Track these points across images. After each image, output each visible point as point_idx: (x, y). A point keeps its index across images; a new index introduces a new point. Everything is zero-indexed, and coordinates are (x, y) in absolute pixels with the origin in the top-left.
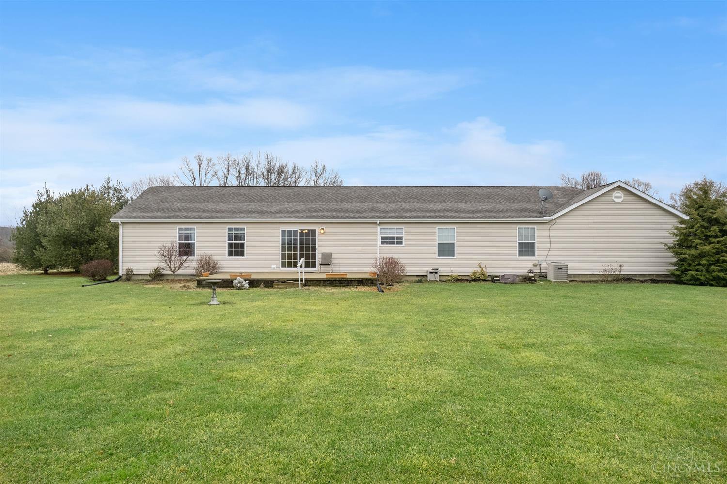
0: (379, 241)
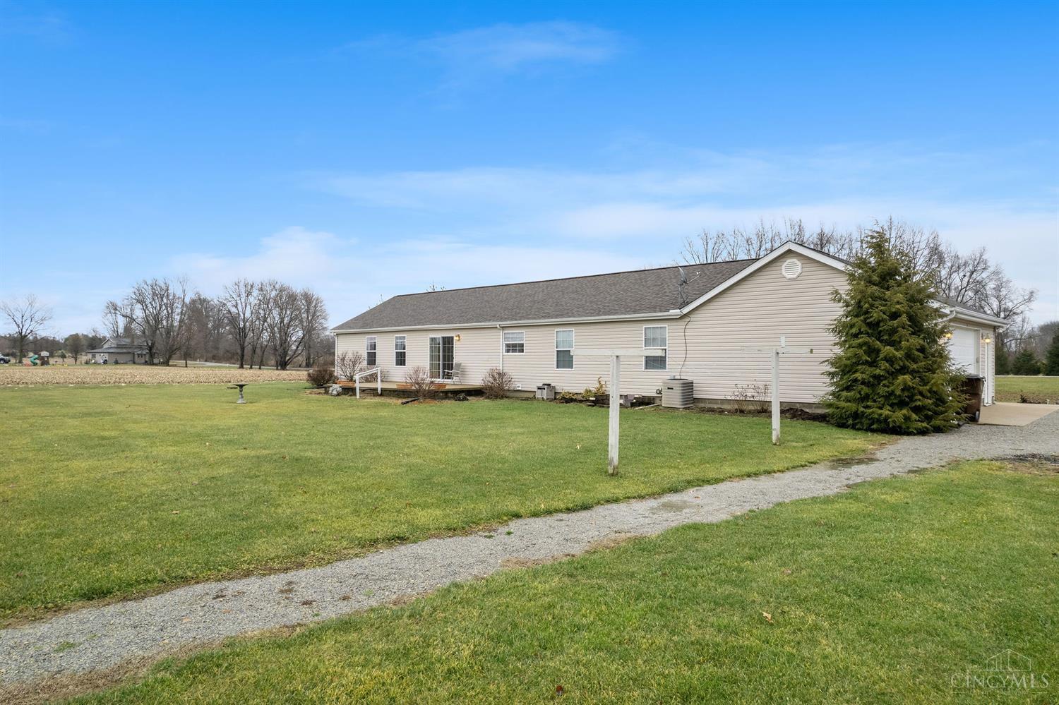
0: (503, 348)
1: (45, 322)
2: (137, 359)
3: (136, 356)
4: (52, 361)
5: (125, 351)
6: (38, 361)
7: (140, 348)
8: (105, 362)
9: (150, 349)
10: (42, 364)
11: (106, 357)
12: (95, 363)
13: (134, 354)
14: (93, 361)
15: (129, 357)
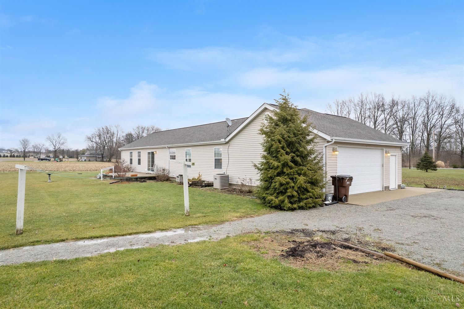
0: (169, 157)
1: (64, 144)
2: (98, 159)
3: (97, 158)
4: (64, 160)
5: (92, 156)
6: (58, 160)
7: (98, 154)
8: (85, 160)
9: (102, 155)
10: (60, 161)
11: (85, 158)
12: (81, 161)
13: (96, 157)
14: (81, 160)
15: (95, 158)
